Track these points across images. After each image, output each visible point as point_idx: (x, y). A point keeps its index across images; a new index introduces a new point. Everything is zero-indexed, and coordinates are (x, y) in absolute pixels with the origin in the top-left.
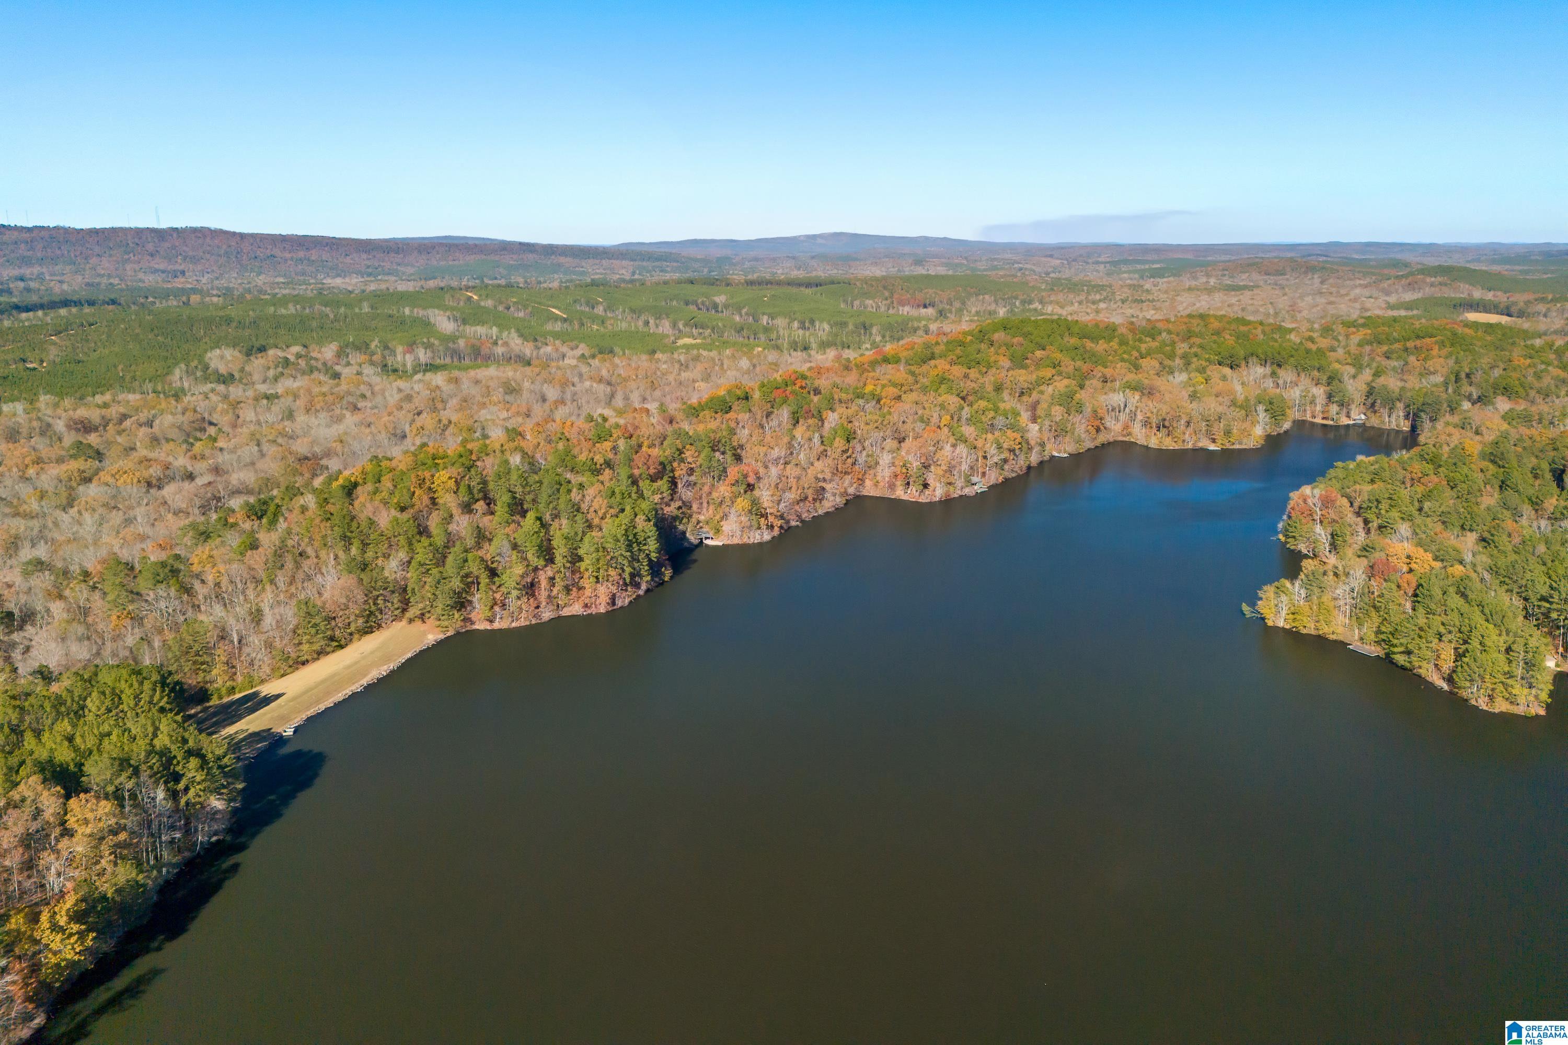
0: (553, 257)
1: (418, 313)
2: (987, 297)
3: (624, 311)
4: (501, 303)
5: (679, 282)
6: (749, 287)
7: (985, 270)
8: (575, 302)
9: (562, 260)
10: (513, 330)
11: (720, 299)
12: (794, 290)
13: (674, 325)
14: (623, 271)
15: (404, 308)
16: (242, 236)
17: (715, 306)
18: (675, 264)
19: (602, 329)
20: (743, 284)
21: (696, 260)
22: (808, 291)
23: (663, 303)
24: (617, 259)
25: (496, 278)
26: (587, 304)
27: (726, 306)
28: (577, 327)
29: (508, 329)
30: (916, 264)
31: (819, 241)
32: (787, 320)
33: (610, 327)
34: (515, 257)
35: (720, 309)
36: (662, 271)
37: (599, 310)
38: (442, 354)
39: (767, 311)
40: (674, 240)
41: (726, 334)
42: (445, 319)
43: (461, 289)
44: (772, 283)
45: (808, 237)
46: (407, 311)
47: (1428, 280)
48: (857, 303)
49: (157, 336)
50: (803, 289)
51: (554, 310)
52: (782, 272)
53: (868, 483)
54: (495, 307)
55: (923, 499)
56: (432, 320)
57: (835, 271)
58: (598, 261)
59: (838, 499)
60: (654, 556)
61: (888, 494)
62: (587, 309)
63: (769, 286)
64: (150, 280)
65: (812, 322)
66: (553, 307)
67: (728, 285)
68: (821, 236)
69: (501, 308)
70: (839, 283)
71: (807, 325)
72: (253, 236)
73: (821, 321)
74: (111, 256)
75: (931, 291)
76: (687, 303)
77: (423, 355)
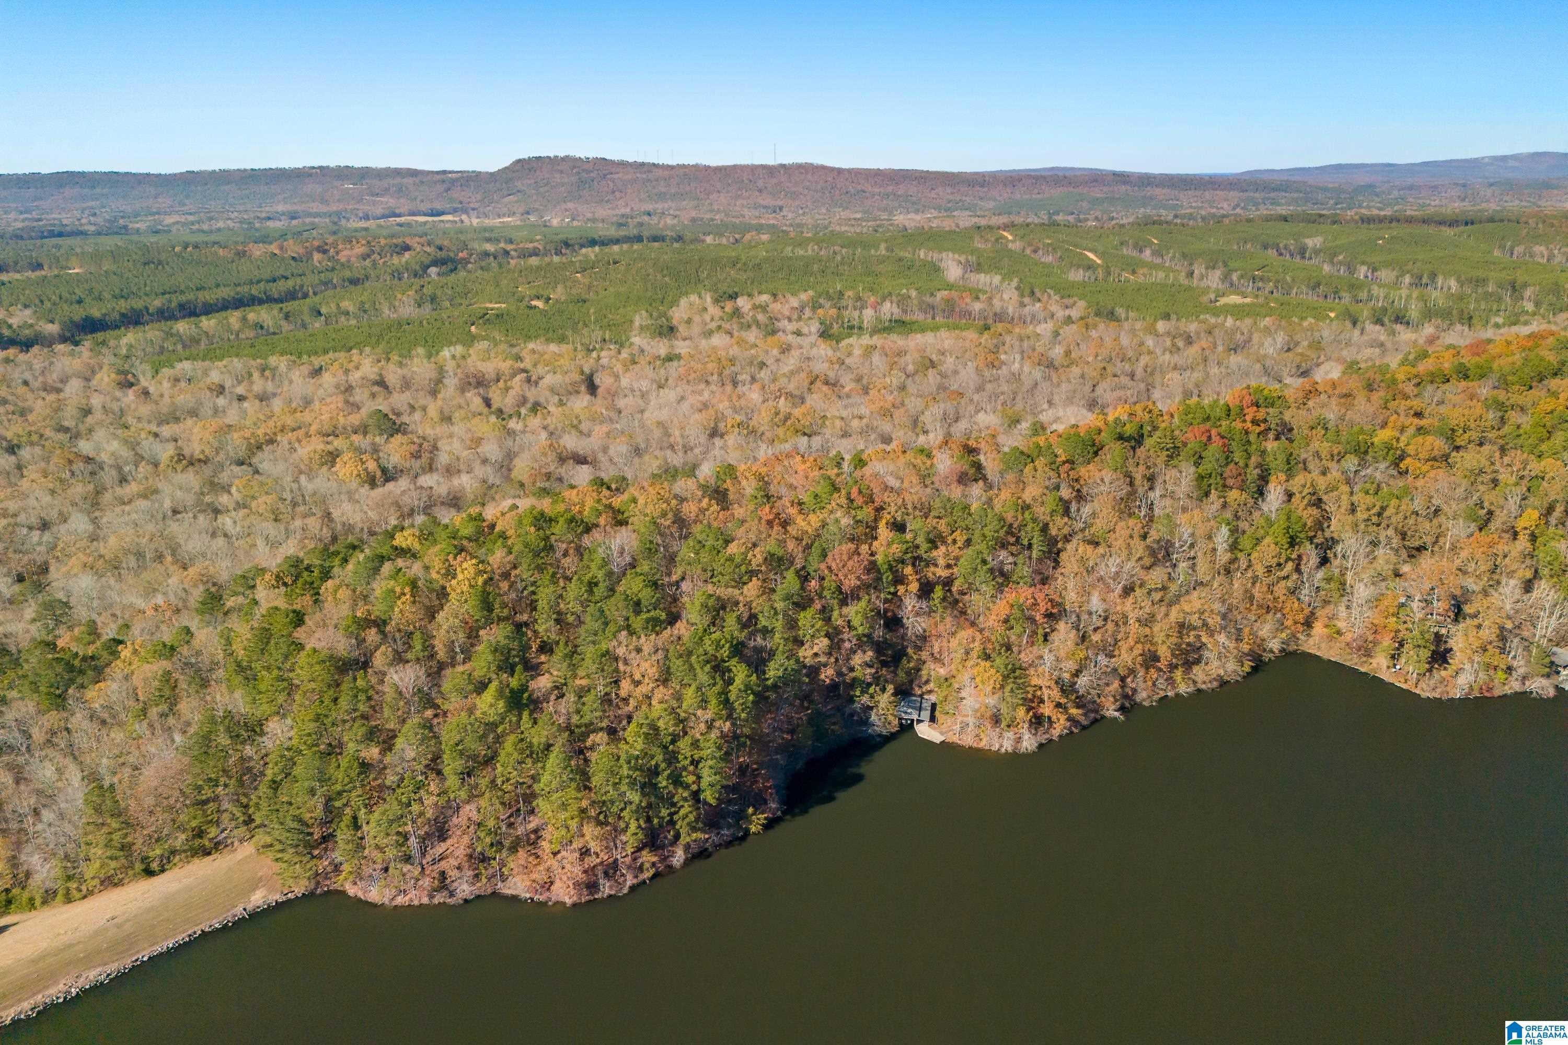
0: (1148, 189)
1: (932, 256)
3: (1174, 257)
4: (1032, 244)
6: (1365, 225)
8: (1122, 244)
10: (1016, 280)
11: (1312, 242)
12: (1431, 230)
13: (1226, 277)
14: (1225, 204)
15: (923, 249)
16: (840, 171)
17: (1302, 252)
18: (1296, 195)
20: (1357, 222)
21: (1325, 189)
22: (1449, 232)
23: (1234, 248)
26: (1136, 246)
27: (1317, 252)
29: (1013, 277)
32: (1396, 273)
33: (1142, 278)
34: (1105, 189)
35: (1307, 255)
36: (1272, 204)
38: (915, 308)
39: (1368, 260)
40: (1312, 165)
41: (1295, 291)
42: (956, 264)
43: (999, 228)
48: (1520, 250)
49: (664, 276)
50: (1443, 228)
51: (1089, 254)
52: (1436, 204)
53: (1318, 628)
54: (1022, 250)
55: (1425, 690)
56: (943, 265)
59: (1231, 666)
60: (709, 796)
61: (1352, 661)
63: (1394, 224)
64: (750, 215)
65: (1433, 276)
66: (1090, 251)
67: (1334, 222)
69: (1028, 251)
71: (1424, 281)
72: (850, 171)
73: (1446, 275)
74: (728, 192)
76: (1265, 247)
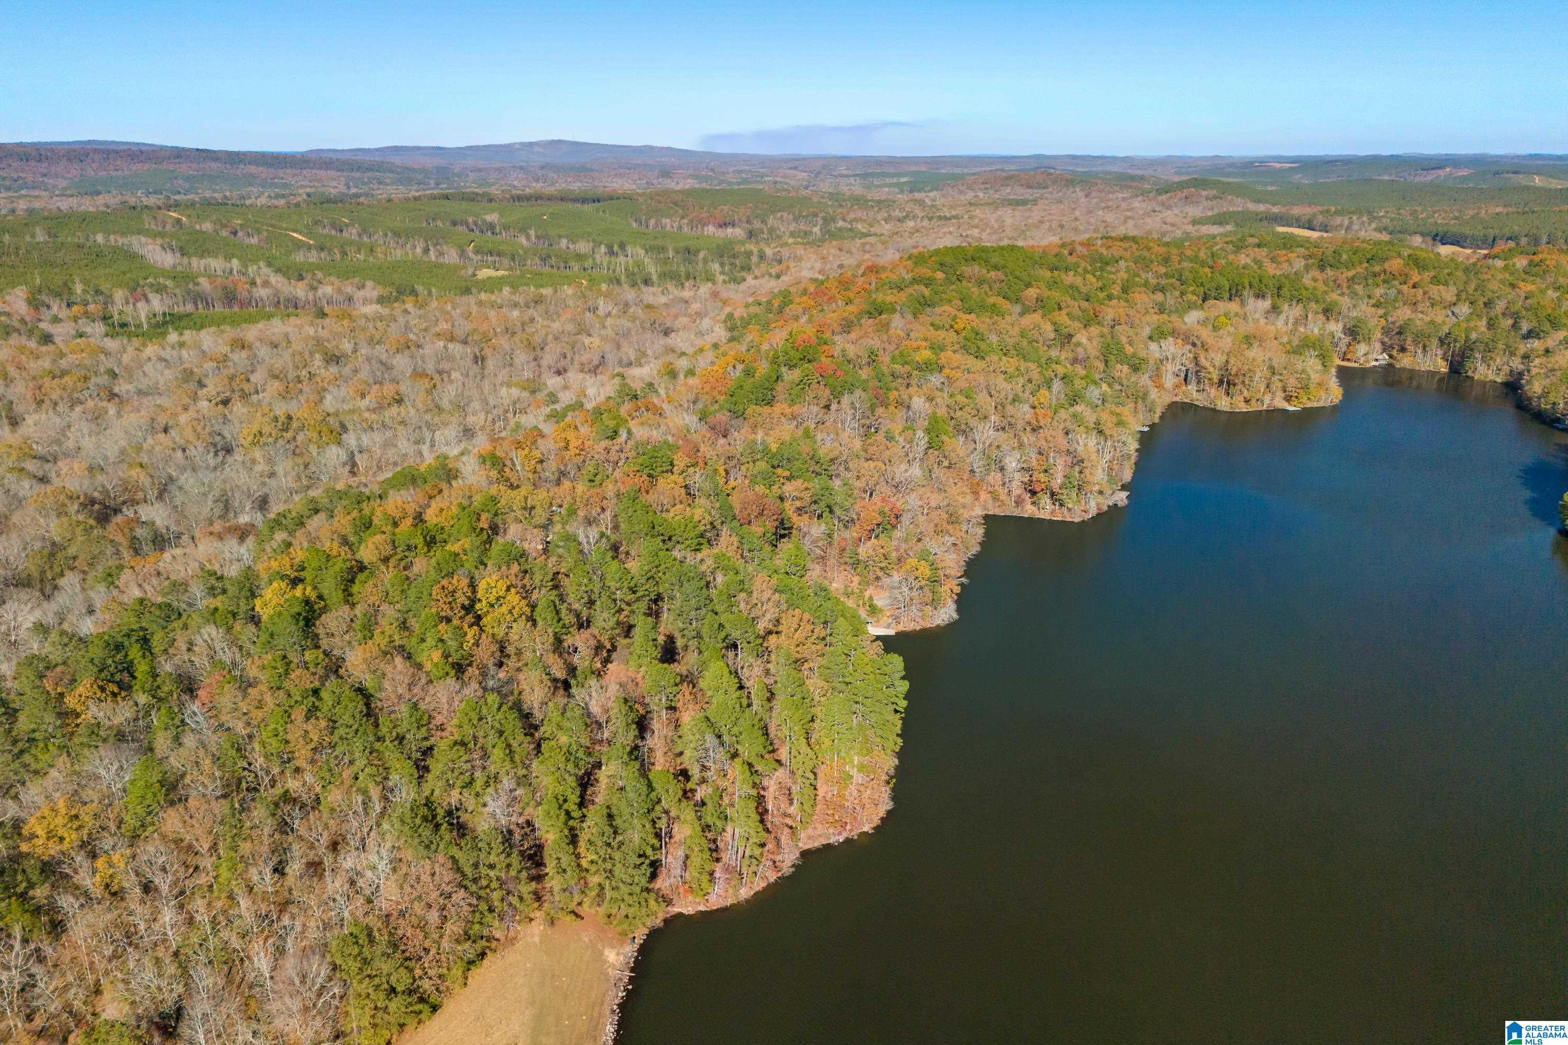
0: (242, 166)
1: (116, 241)
2: (785, 215)
4: (224, 226)
5: (433, 197)
6: (518, 203)
7: (739, 184)
8: (315, 223)
9: (253, 169)
10: (262, 264)
12: (570, 206)
13: (463, 254)
15: (94, 234)
17: (491, 227)
19: (371, 259)
20: (508, 200)
22: (588, 208)
23: (424, 224)
24: (321, 169)
25: (179, 193)
26: (330, 226)
27: (503, 227)
28: (338, 257)
29: (255, 261)
30: (663, 176)
31: (536, 149)
32: (591, 244)
33: (381, 256)
34: (194, 166)
35: (498, 230)
36: (380, 183)
37: (353, 233)
38: (180, 298)
39: (558, 233)
41: (529, 262)
42: (158, 248)
43: (158, 208)
44: (542, 198)
45: (523, 145)
46: (100, 238)
47: (1204, 193)
48: (652, 222)
51: (295, 235)
53: (983, 495)
54: (216, 231)
55: (1074, 517)
56: (139, 251)
57: (579, 184)
58: (298, 172)
61: (1017, 512)
62: (333, 232)
63: (538, 202)
65: (622, 246)
66: (294, 231)
67: (490, 200)
68: (537, 144)
69: (224, 233)
70: (618, 198)
75: (726, 208)
76: (454, 224)
77: (157, 304)
